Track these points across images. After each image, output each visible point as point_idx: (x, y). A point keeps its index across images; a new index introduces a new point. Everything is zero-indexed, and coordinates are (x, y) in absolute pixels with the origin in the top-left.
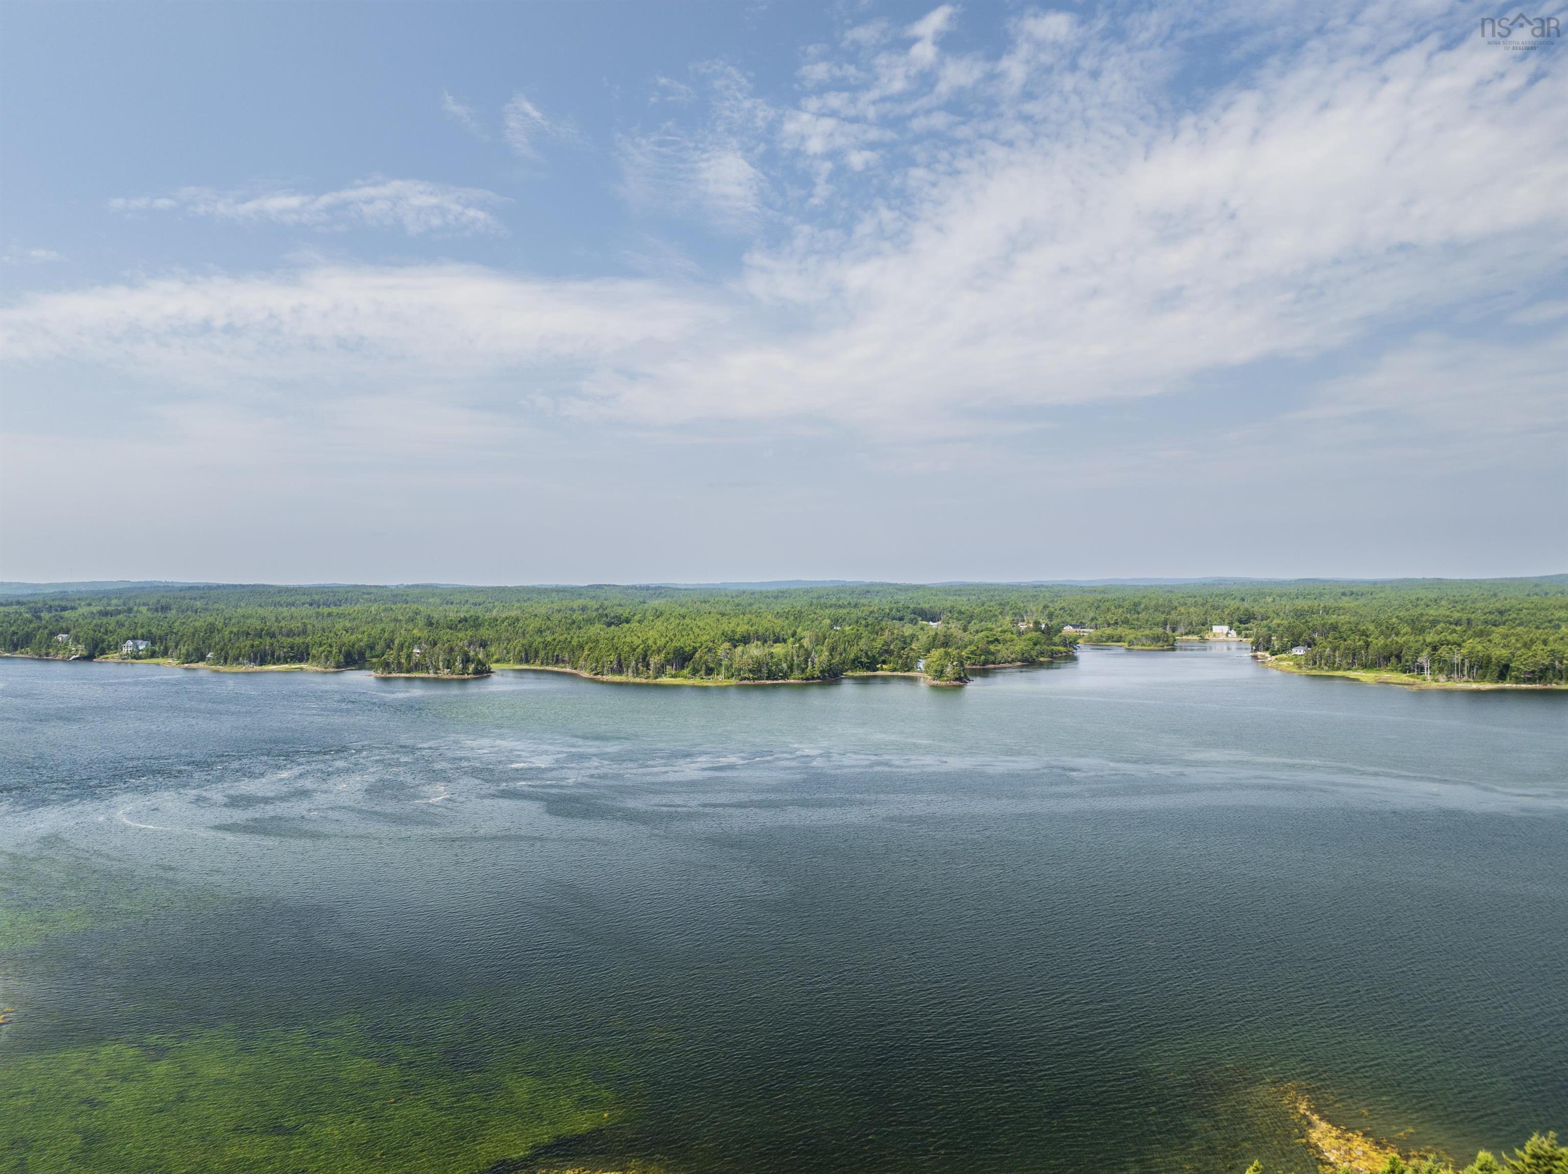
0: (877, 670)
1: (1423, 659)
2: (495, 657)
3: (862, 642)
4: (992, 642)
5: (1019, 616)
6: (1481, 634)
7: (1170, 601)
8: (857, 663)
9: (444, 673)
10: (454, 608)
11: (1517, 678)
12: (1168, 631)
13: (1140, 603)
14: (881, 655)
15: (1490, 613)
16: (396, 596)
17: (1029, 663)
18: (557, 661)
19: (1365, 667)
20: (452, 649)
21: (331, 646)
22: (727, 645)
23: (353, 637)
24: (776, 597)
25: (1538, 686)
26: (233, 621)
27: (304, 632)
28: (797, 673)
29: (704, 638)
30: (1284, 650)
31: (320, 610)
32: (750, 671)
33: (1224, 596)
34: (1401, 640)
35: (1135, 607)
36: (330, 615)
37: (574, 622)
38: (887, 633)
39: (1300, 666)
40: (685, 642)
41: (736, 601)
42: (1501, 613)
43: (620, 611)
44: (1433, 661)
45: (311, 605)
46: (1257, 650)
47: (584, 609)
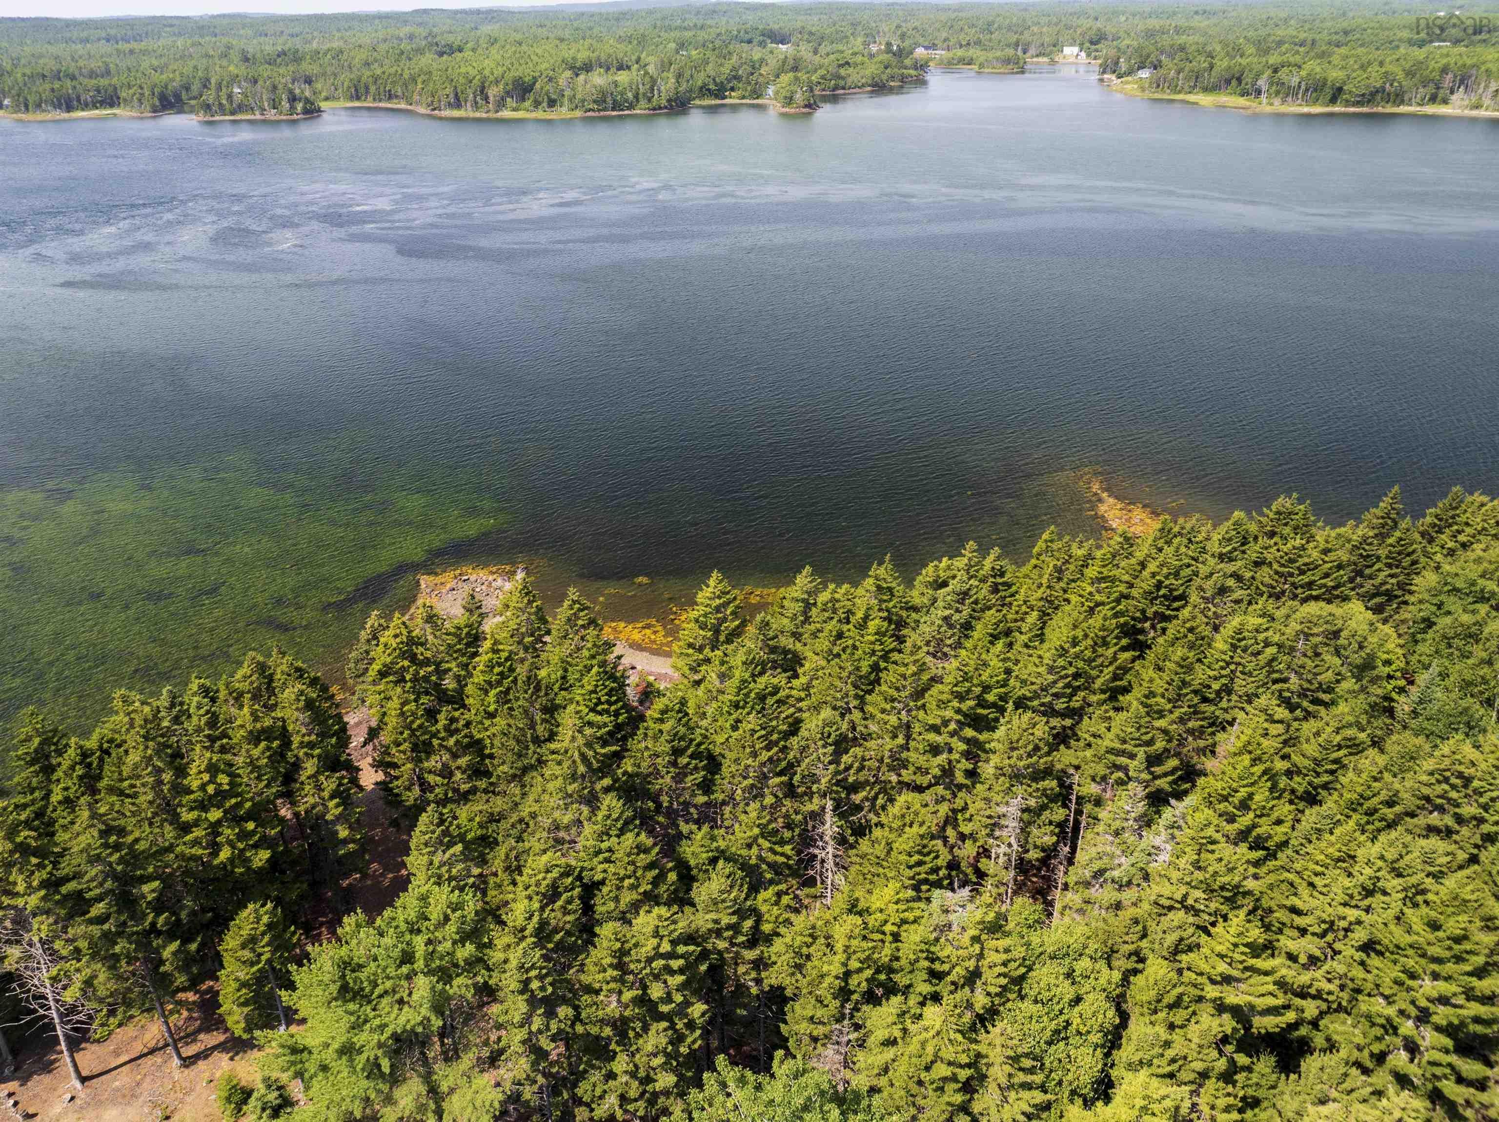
0: (724, 98)
1: (1262, 83)
2: (324, 94)
3: (710, 68)
4: (841, 66)
5: (871, 37)
6: (1322, 55)
7: (1024, 20)
8: (704, 91)
9: (271, 114)
10: (270, 40)
11: (1347, 101)
12: (1020, 52)
13: (993, 22)
14: (729, 81)
15: (1336, 33)
16: (202, 28)
17: (879, 88)
18: (390, 97)
19: (1206, 90)
20: (275, 87)
21: (141, 88)
22: (568, 74)
23: (164, 77)
24: (617, 19)
25: (1365, 110)
26: (23, 61)
27: (108, 73)
28: (643, 103)
29: (544, 66)
30: (1129, 73)
31: (120, 46)
32: (594, 101)
33: (1078, 14)
34: (1244, 61)
35: (988, 28)
36: (132, 52)
37: (402, 53)
38: (735, 58)
39: (1143, 89)
40: (525, 72)
41: (576, 24)
42: (1346, 33)
43: (451, 38)
44: (1271, 84)
45: (108, 41)
46: (1104, 72)
47: (411, 37)
